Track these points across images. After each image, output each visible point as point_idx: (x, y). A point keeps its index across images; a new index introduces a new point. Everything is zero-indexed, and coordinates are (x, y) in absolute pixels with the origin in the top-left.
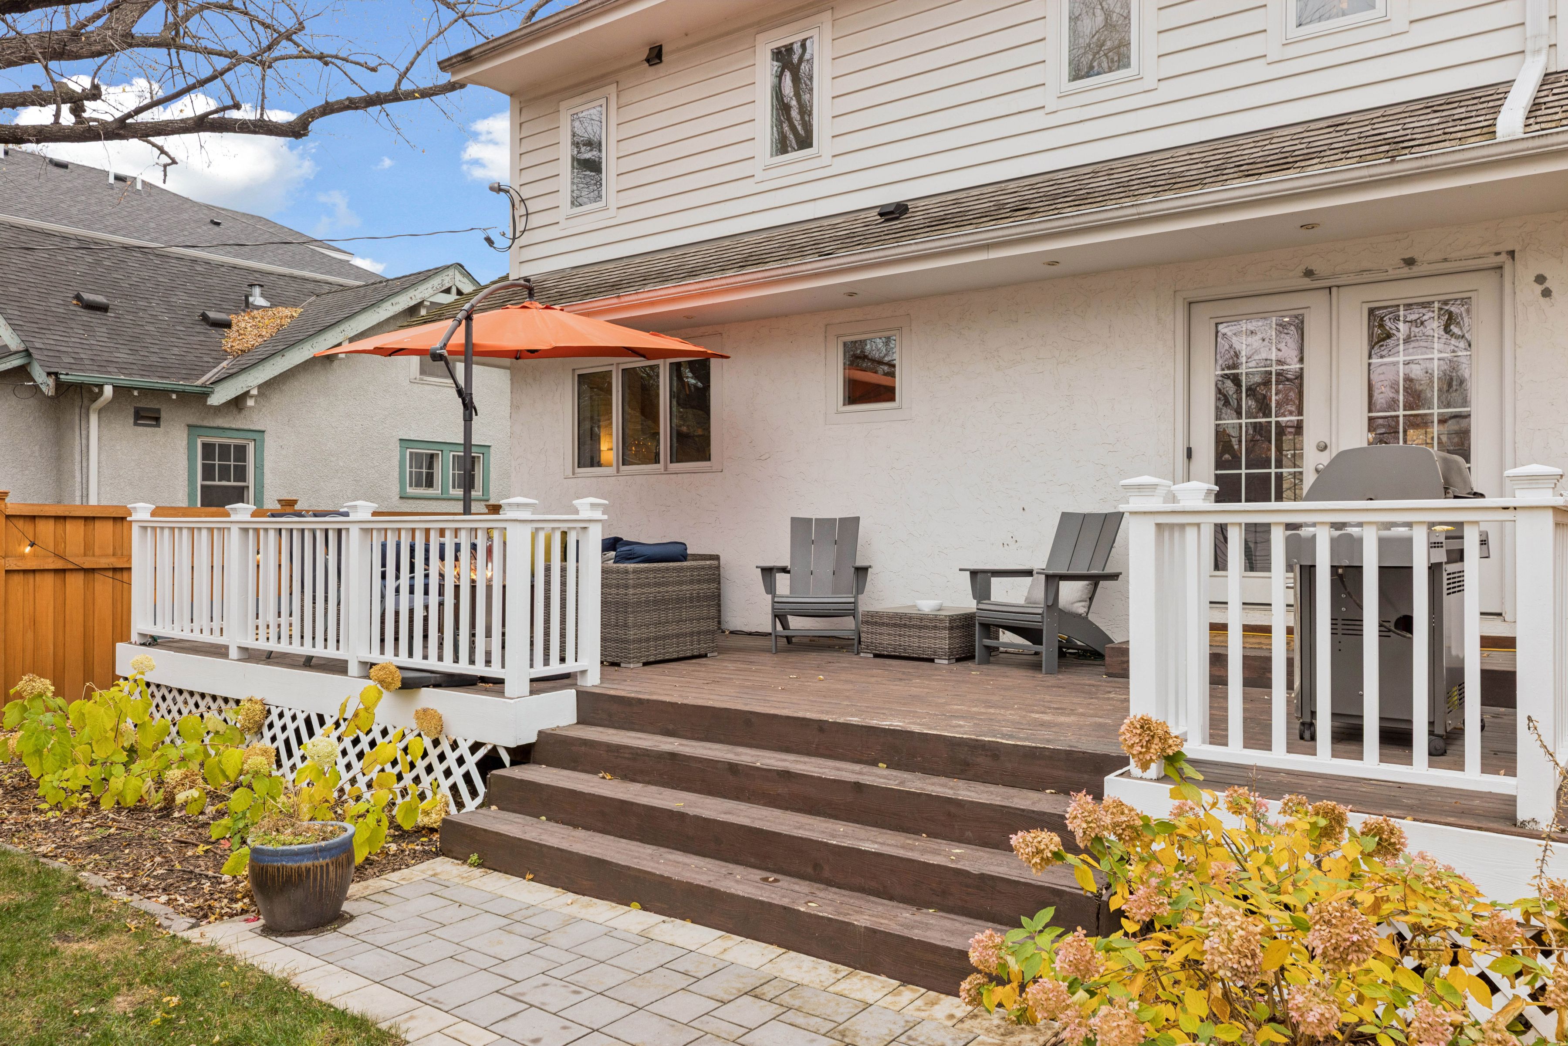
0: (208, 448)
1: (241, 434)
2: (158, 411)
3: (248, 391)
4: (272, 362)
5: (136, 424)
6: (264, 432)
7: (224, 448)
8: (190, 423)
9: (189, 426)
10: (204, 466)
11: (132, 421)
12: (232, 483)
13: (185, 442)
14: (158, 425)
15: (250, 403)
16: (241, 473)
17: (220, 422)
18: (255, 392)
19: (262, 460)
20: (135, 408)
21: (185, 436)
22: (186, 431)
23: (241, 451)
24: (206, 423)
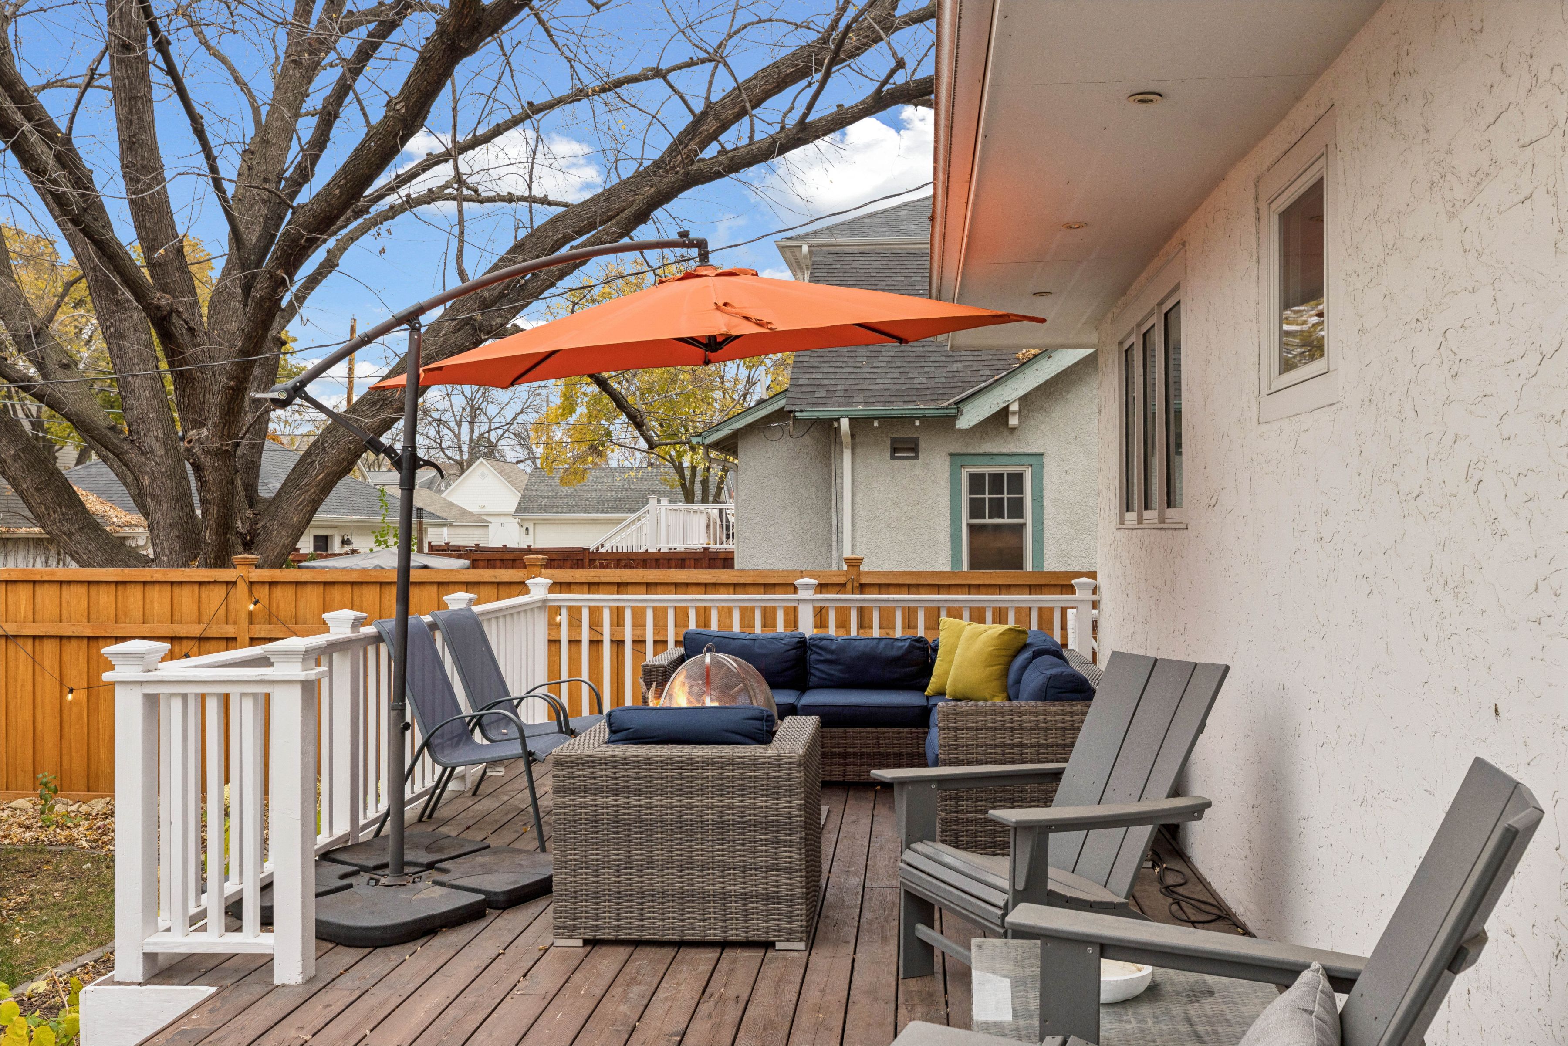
0: (976, 481)
1: (1013, 460)
2: (917, 439)
3: (1008, 406)
4: (1035, 367)
5: (893, 457)
6: (1042, 454)
7: (997, 479)
8: (952, 451)
9: (951, 455)
10: (972, 501)
11: (888, 454)
12: (1006, 521)
13: (947, 475)
14: (916, 457)
15: (1014, 421)
16: (1017, 509)
17: (988, 447)
18: (1015, 407)
19: (1041, 490)
20: (892, 439)
21: (947, 467)
22: (948, 462)
23: (1017, 480)
24: (971, 450)
